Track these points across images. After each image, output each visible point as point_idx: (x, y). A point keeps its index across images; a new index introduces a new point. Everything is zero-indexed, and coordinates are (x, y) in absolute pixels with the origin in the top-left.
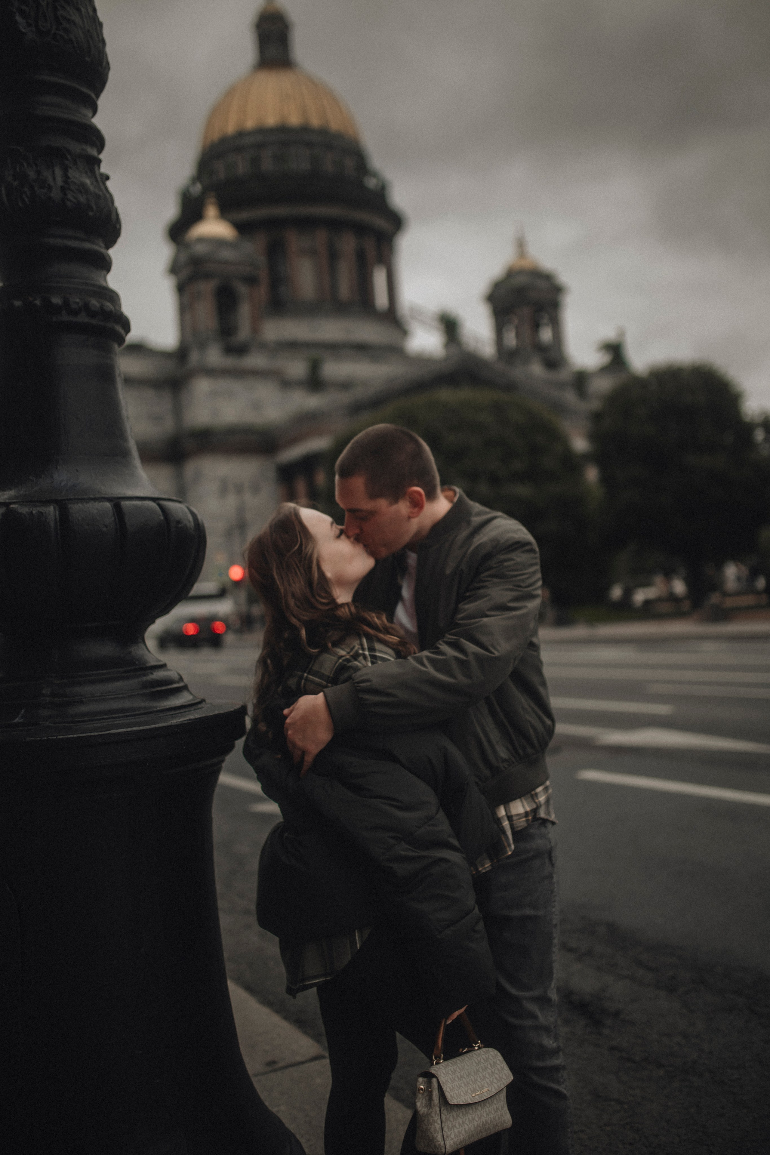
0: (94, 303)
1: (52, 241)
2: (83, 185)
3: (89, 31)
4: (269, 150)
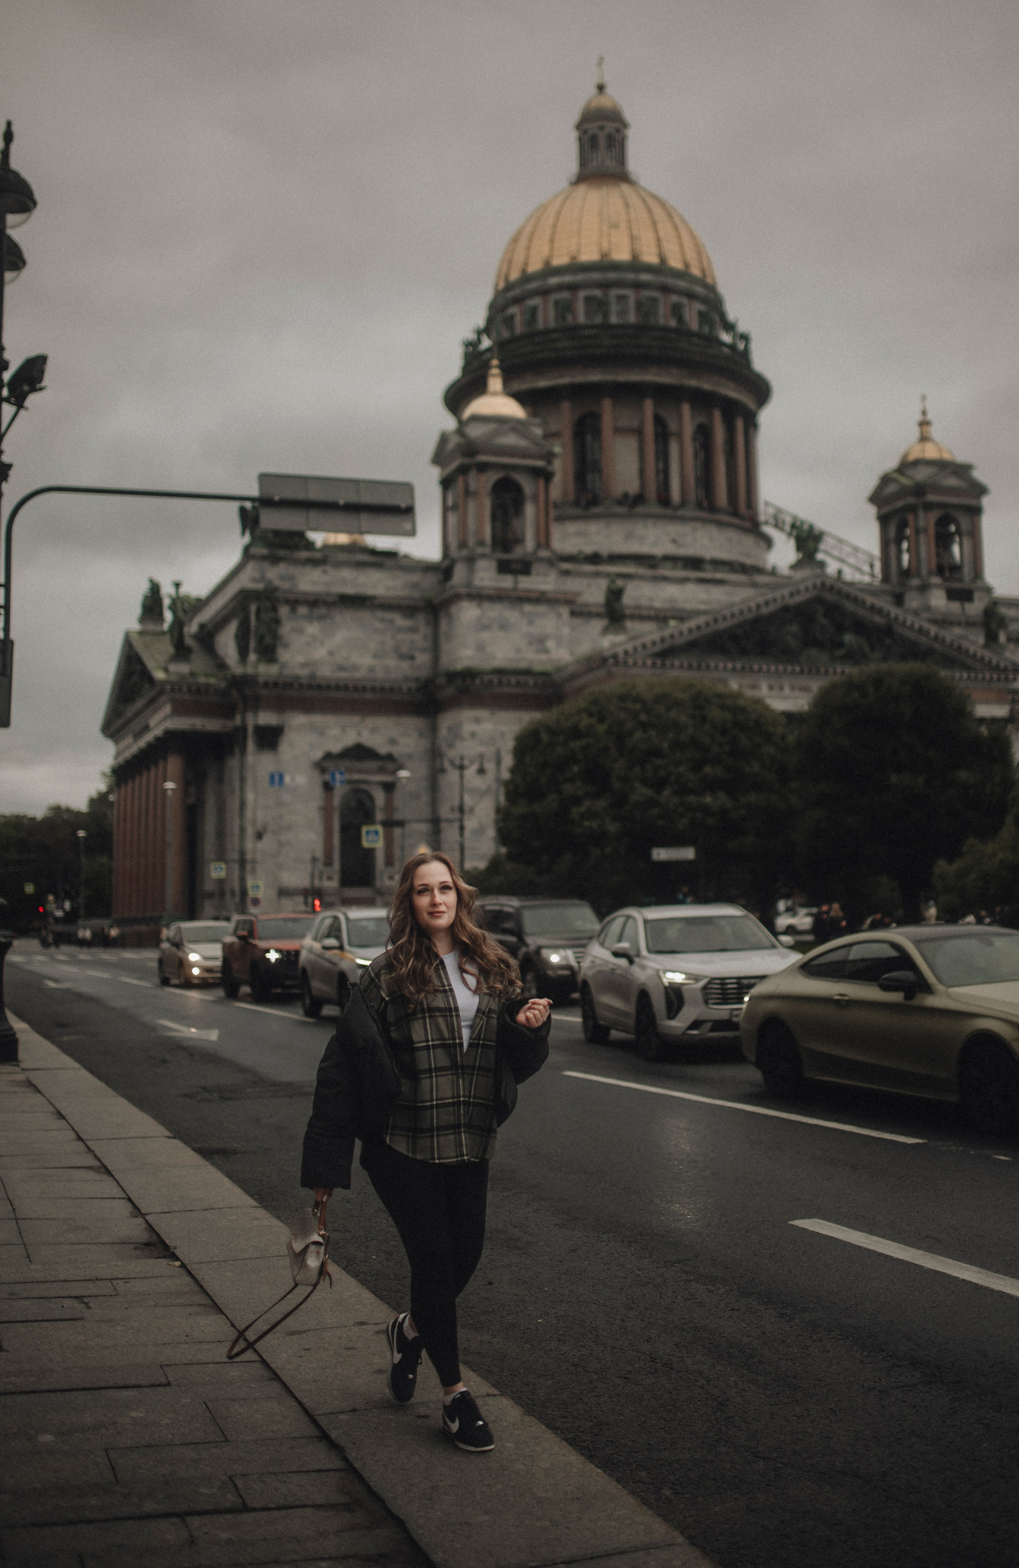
4: (582, 294)
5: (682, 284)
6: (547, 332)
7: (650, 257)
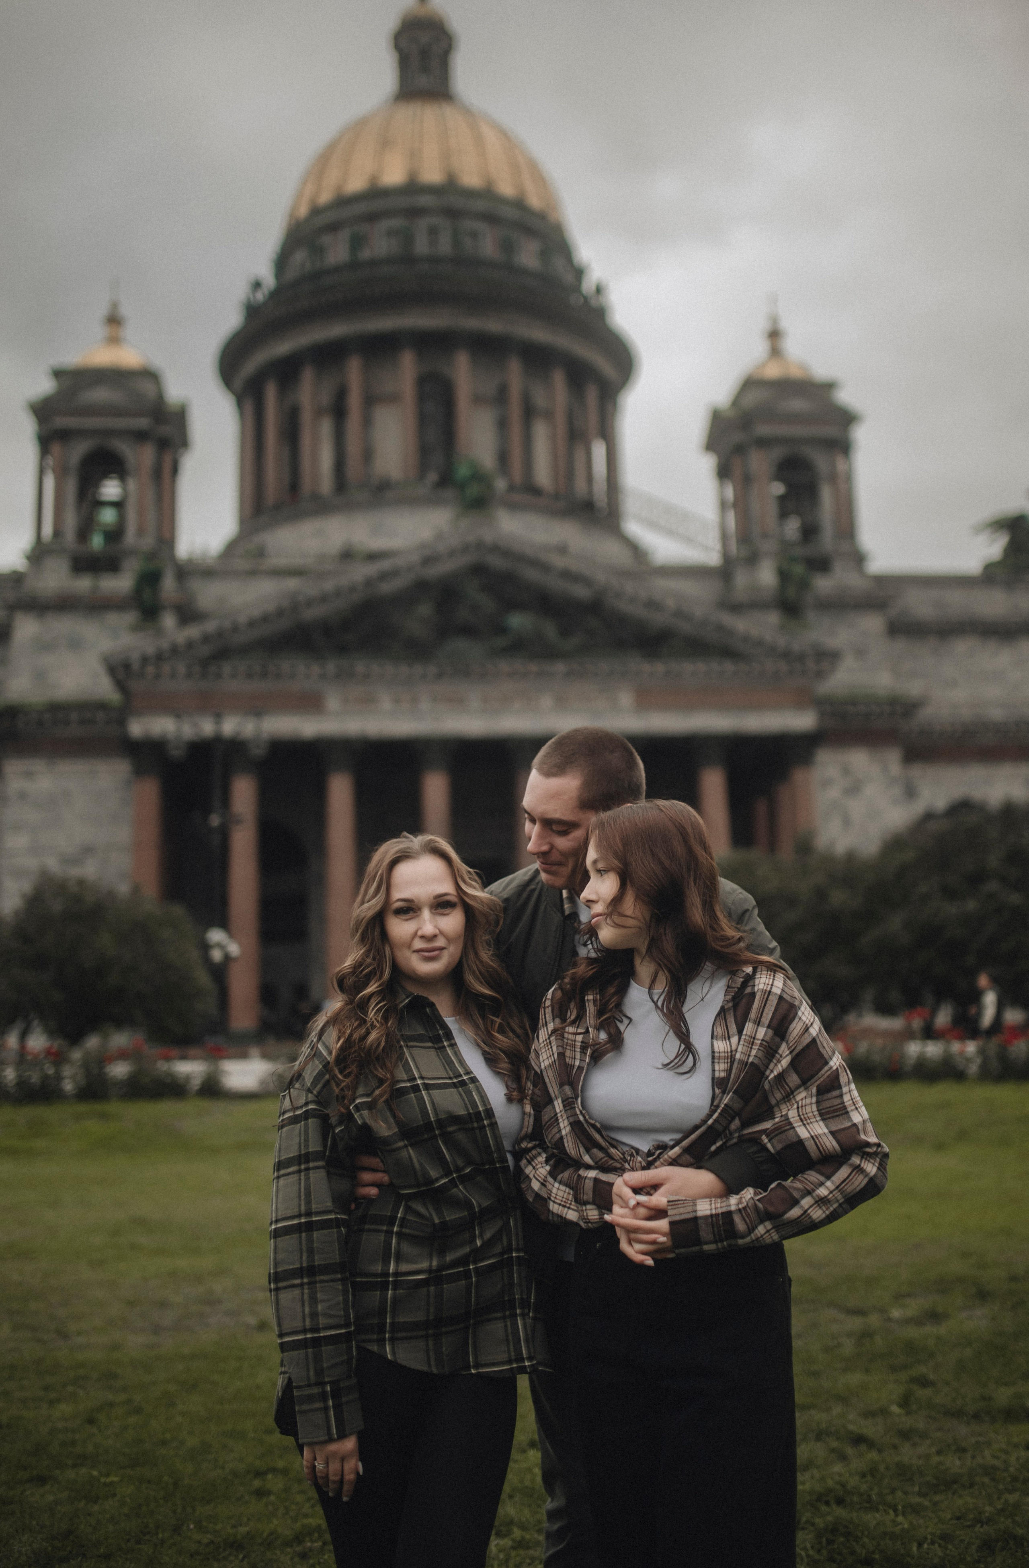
7: (432, 175)
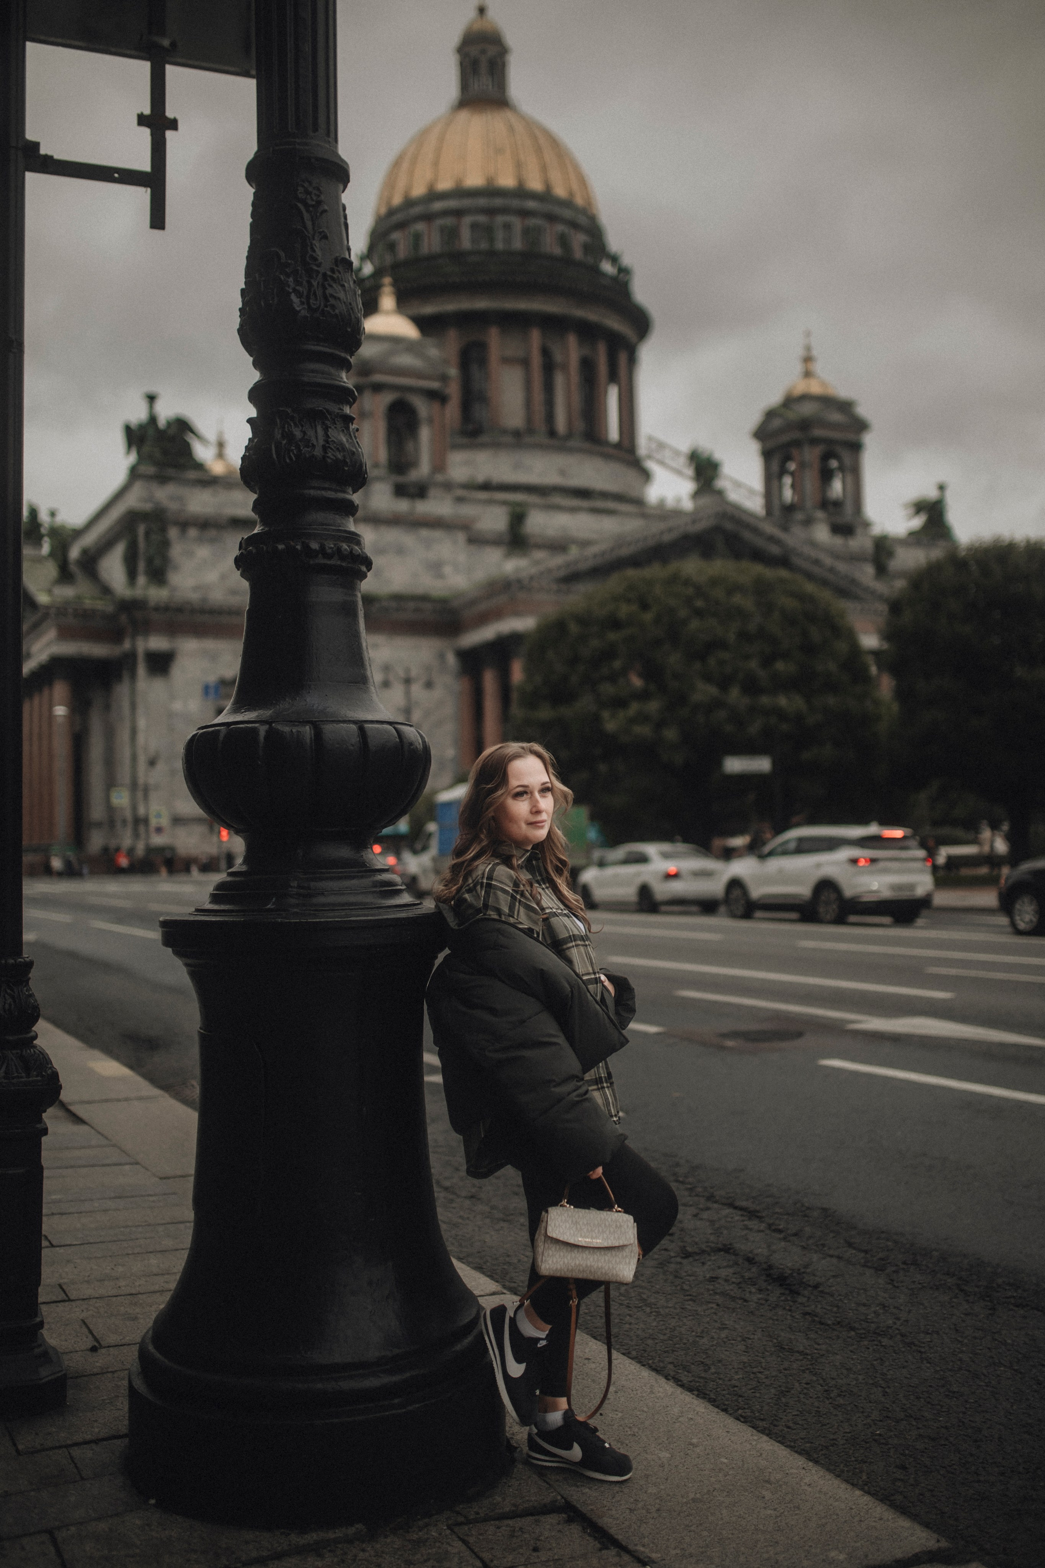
0: (345, 546)
1: (312, 492)
2: (342, 444)
3: (350, 304)
4: (467, 220)
5: (567, 213)
6: (431, 258)
7: (535, 184)
